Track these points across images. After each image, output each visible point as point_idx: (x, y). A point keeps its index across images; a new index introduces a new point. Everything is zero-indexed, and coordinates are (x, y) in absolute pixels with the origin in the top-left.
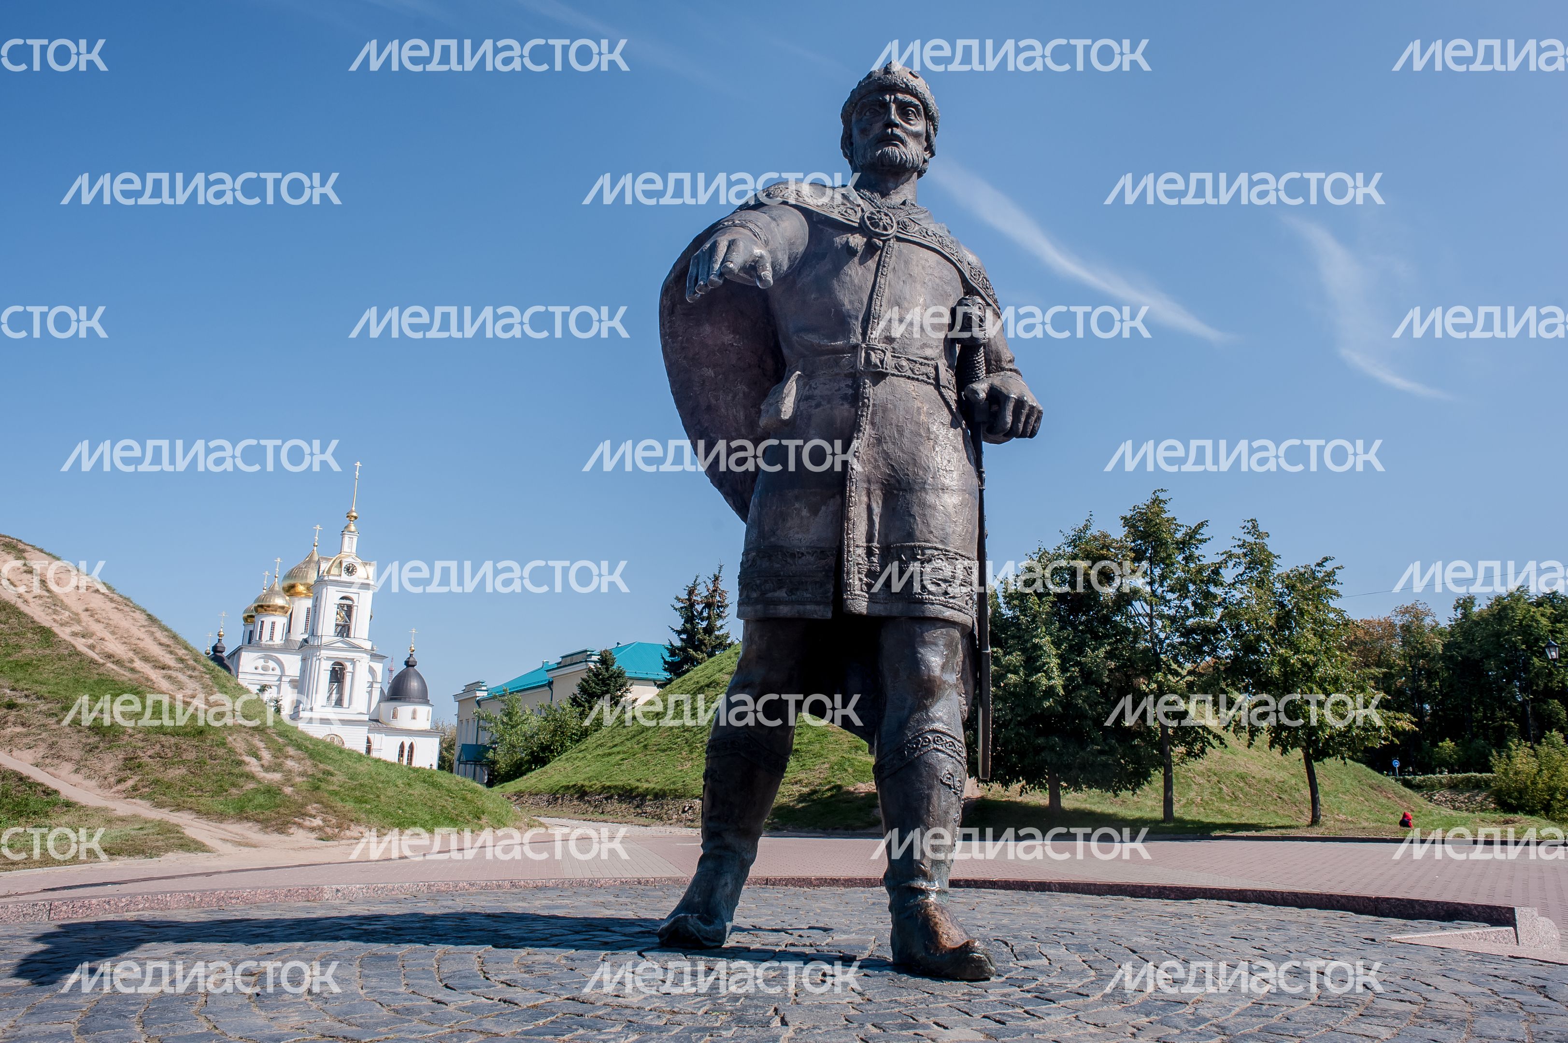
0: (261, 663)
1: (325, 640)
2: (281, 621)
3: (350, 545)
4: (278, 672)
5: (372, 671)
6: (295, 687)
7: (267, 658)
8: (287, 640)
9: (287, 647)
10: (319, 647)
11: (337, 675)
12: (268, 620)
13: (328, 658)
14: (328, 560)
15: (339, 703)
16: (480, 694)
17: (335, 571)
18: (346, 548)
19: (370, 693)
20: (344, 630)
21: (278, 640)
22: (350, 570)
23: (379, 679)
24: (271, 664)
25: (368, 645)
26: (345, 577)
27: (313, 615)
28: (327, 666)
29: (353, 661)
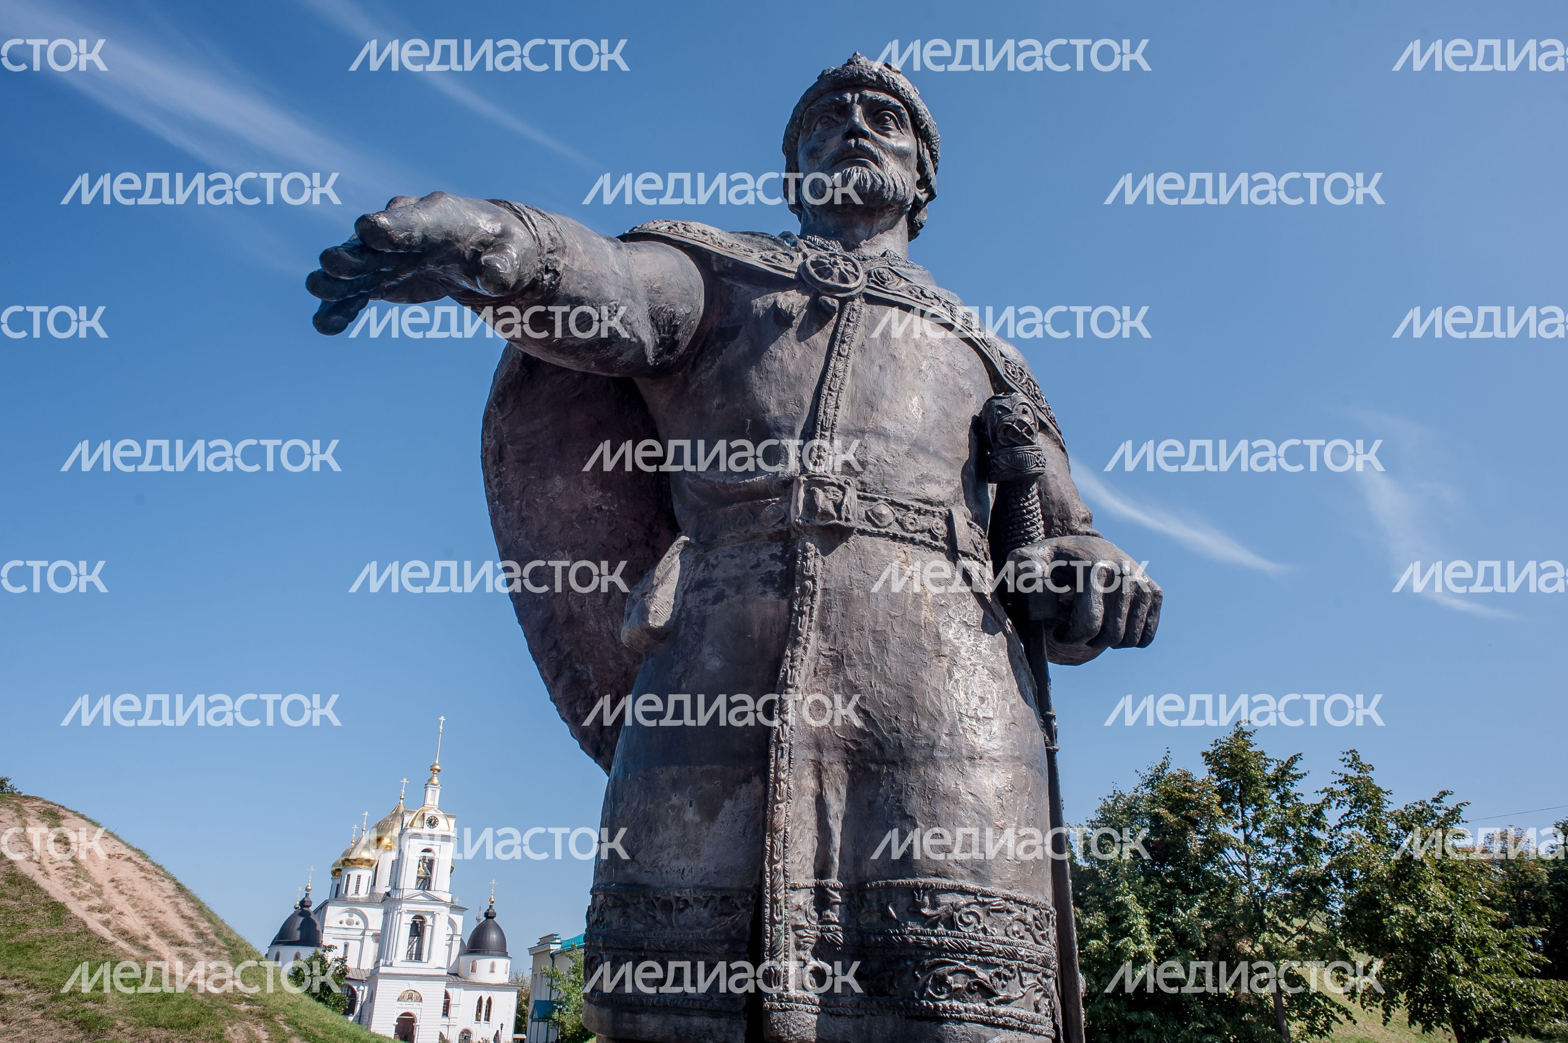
0: (346, 917)
1: (406, 893)
2: (366, 874)
3: (433, 797)
4: (362, 926)
5: (451, 923)
6: (377, 941)
7: (351, 912)
8: (372, 893)
9: (370, 901)
10: (400, 901)
11: (417, 929)
12: (354, 874)
13: (409, 912)
14: (411, 812)
15: (419, 957)
16: (554, 948)
17: (417, 823)
18: (429, 801)
19: (450, 946)
20: (425, 882)
21: (363, 893)
22: (432, 823)
23: (459, 932)
24: (356, 918)
25: (447, 898)
26: (427, 830)
27: (397, 866)
28: (408, 919)
29: (432, 914)
